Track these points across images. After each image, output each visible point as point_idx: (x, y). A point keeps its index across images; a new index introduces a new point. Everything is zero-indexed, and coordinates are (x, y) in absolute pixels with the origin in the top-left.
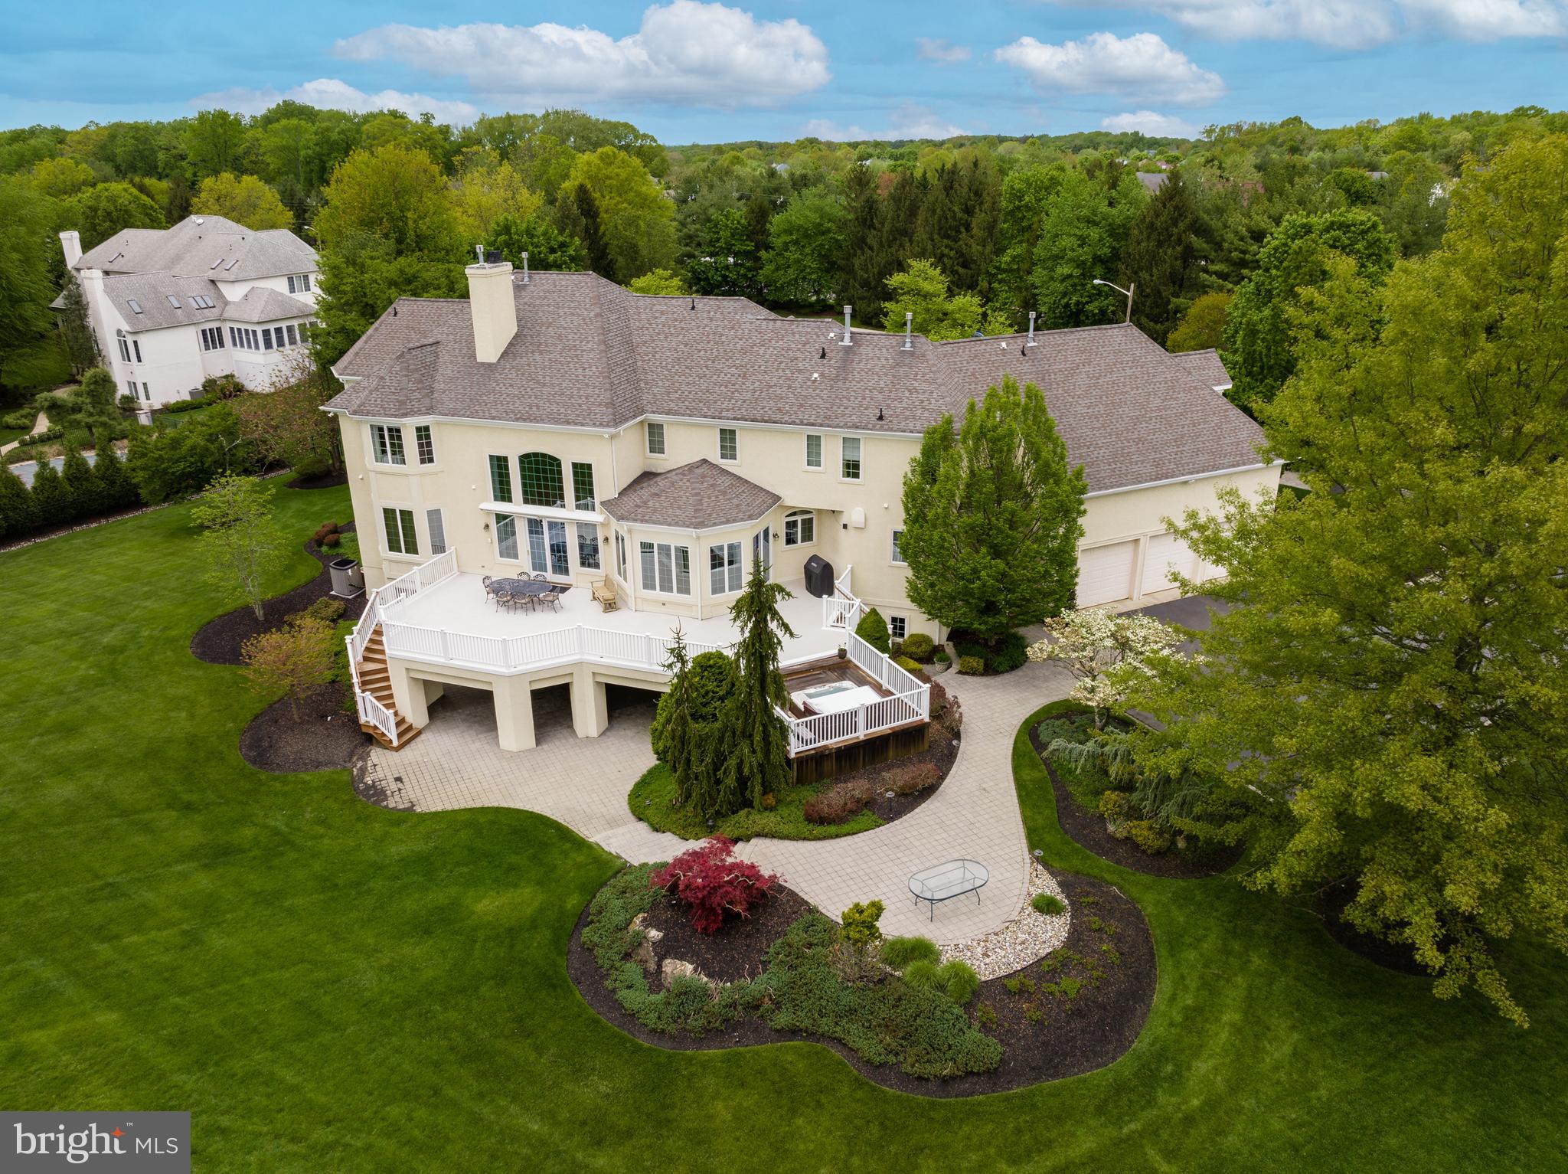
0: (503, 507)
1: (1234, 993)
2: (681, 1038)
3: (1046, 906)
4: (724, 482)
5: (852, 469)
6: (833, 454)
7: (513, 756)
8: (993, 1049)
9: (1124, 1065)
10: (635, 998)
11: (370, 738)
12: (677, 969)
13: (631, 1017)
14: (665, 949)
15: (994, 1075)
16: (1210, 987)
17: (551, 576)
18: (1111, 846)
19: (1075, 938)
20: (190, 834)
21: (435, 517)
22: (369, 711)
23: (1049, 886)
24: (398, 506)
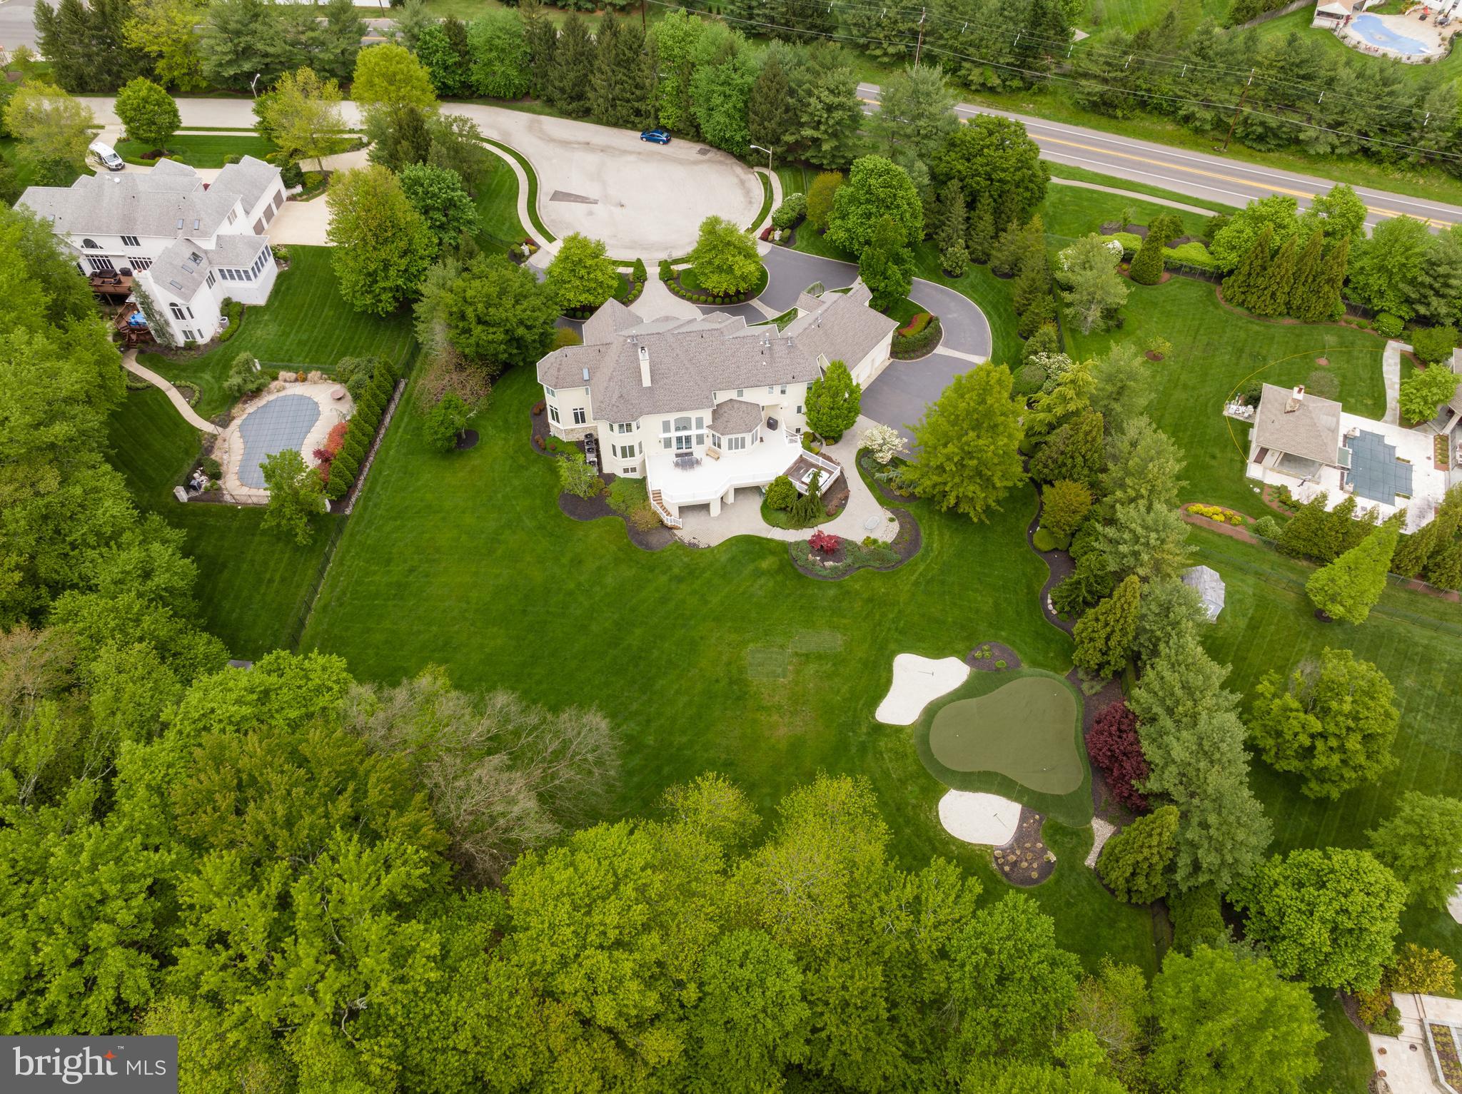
0: (667, 435)
1: (935, 527)
2: (839, 577)
3: (891, 520)
4: (744, 407)
5: (783, 392)
6: (777, 389)
7: (718, 518)
8: (899, 557)
9: (922, 551)
10: (825, 573)
11: (671, 528)
12: (829, 564)
13: (825, 577)
14: (823, 560)
15: (901, 562)
16: (930, 527)
17: (684, 451)
18: (896, 498)
19: (901, 526)
20: (664, 579)
21: (640, 444)
22: (668, 521)
23: (890, 515)
24: (627, 444)
